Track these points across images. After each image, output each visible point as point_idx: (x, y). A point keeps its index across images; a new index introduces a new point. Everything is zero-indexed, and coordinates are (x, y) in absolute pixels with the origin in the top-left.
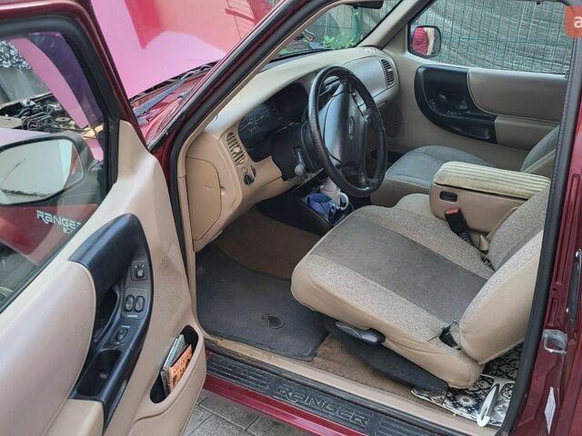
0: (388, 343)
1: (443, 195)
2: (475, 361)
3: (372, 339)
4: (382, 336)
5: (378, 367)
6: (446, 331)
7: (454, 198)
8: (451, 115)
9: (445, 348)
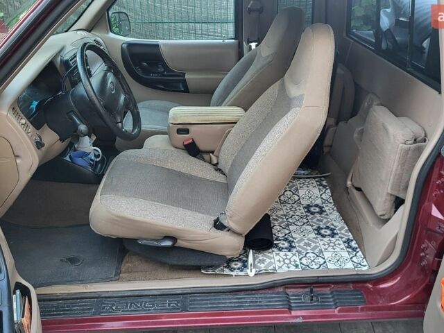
0: (180, 243)
1: (179, 131)
2: (240, 235)
3: (168, 243)
4: (174, 239)
5: (175, 263)
6: (216, 221)
7: (187, 131)
8: (154, 76)
9: (219, 233)
